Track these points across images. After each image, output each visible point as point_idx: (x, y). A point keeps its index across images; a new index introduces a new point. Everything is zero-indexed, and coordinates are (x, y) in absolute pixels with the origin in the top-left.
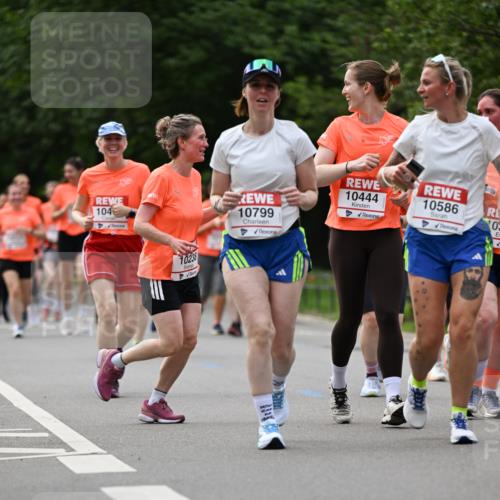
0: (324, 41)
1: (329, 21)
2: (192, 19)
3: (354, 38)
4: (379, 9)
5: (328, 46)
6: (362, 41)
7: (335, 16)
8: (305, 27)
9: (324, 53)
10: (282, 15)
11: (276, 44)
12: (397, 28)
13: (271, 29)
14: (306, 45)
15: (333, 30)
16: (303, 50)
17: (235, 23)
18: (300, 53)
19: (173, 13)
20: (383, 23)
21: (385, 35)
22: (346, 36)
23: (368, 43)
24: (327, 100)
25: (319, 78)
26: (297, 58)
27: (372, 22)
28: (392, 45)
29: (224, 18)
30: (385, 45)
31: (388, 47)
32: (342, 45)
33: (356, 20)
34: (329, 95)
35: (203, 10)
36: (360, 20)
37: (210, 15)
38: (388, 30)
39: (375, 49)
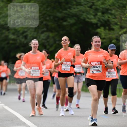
0: (109, 17)
1: (110, 11)
2: (71, 11)
3: (117, 16)
4: (124, 8)
5: (109, 19)
6: (119, 17)
7: (111, 10)
8: (103, 13)
9: (108, 21)
10: (97, 10)
11: (95, 18)
14: (103, 18)
15: (111, 14)
16: (103, 19)
17: (83, 12)
18: (102, 20)
19: (66, 9)
20: (125, 12)
21: (126, 16)
22: (115, 16)
23: (121, 18)
24: (110, 34)
25: (107, 28)
26: (101, 22)
27: (122, 12)
29: (80, 11)
30: (126, 19)
32: (114, 18)
33: (117, 11)
34: (110, 32)
35: (74, 8)
37: (76, 10)
39: (123, 20)
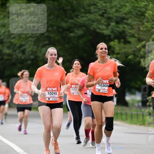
0: (124, 28)
1: (125, 21)
2: (78, 20)
3: (134, 27)
4: (143, 17)
5: (125, 30)
6: (137, 28)
7: (127, 19)
8: (117, 23)
9: (124, 32)
11: (107, 29)
12: (149, 24)
13: (106, 24)
14: (117, 29)
15: (127, 24)
16: (117, 31)
17: (93, 22)
18: (116, 32)
19: (72, 18)
20: (144, 22)
21: (145, 26)
22: (132, 26)
23: (139, 29)
24: (125, 48)
25: (122, 40)
26: (115, 33)
27: (140, 21)
28: (147, 29)
29: (89, 20)
31: (146, 30)
32: (130, 29)
34: (125, 46)
35: (82, 17)
36: (136, 21)
37: (85, 19)
38: (146, 24)
39: (141, 30)
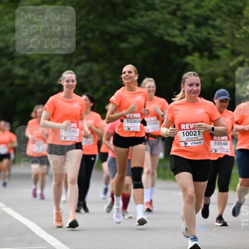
0: (209, 33)
1: (211, 22)
2: (135, 21)
3: (225, 32)
4: (239, 16)
5: (211, 36)
6: (230, 33)
7: (214, 20)
8: (198, 25)
9: (208, 40)
10: (185, 18)
11: (182, 35)
14: (198, 35)
15: (213, 27)
16: (197, 37)
17: (159, 23)
18: (195, 39)
19: (125, 18)
20: (242, 24)
21: (243, 31)
22: (221, 30)
23: (233, 35)
24: (211, 66)
25: (206, 54)
27: (235, 23)
28: (247, 36)
29: (153, 21)
30: (243, 36)
31: (245, 37)
32: (219, 36)
33: (225, 21)
34: (211, 63)
35: (142, 16)
37: (145, 19)
38: (245, 28)
39: (237, 38)
